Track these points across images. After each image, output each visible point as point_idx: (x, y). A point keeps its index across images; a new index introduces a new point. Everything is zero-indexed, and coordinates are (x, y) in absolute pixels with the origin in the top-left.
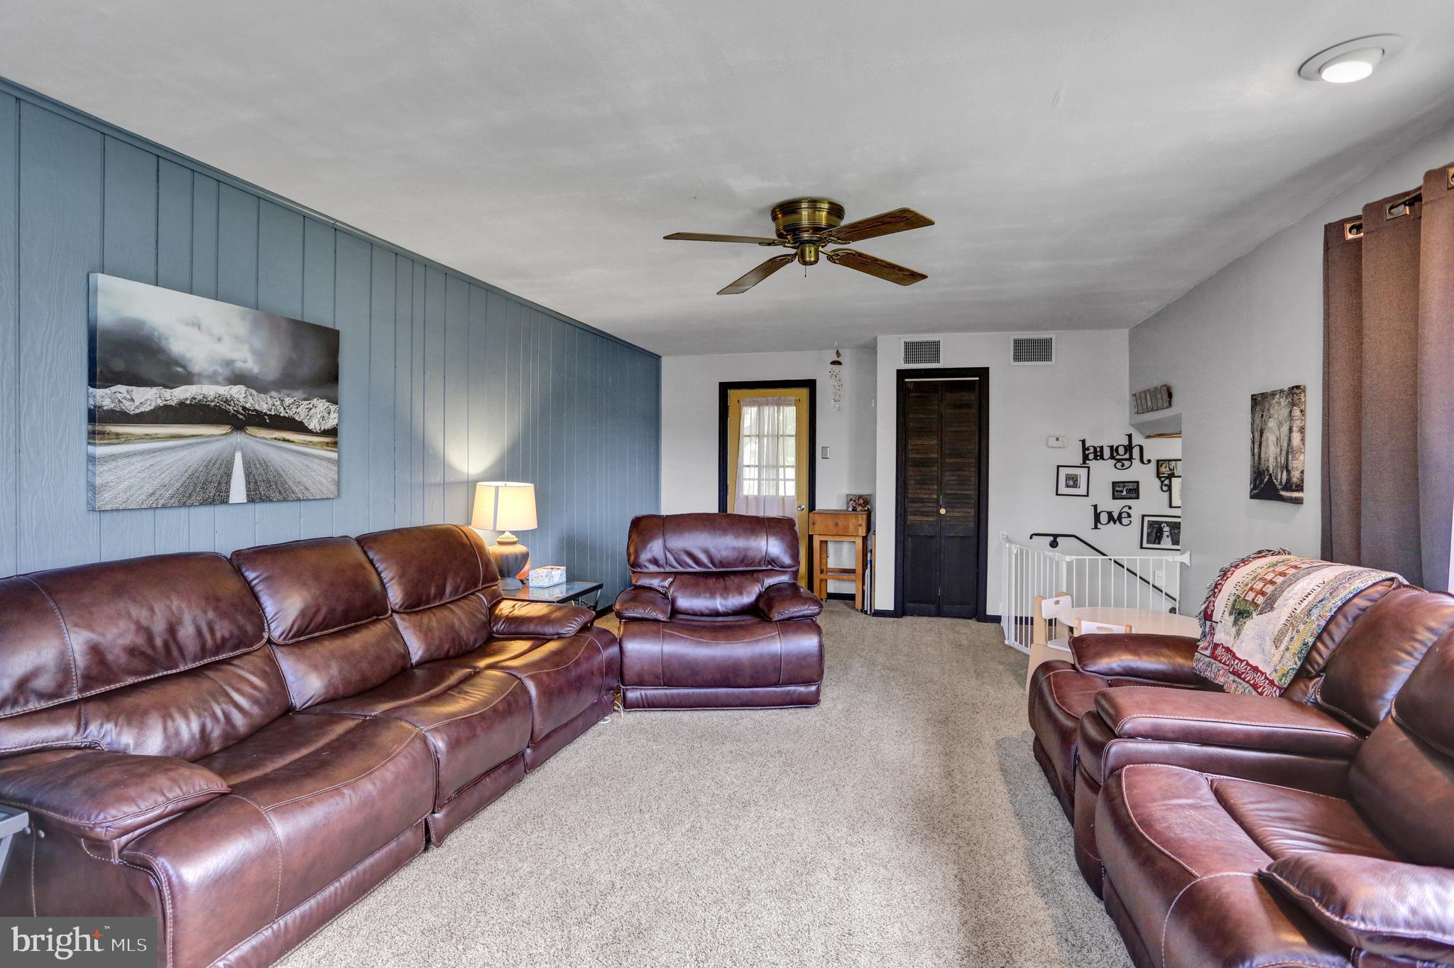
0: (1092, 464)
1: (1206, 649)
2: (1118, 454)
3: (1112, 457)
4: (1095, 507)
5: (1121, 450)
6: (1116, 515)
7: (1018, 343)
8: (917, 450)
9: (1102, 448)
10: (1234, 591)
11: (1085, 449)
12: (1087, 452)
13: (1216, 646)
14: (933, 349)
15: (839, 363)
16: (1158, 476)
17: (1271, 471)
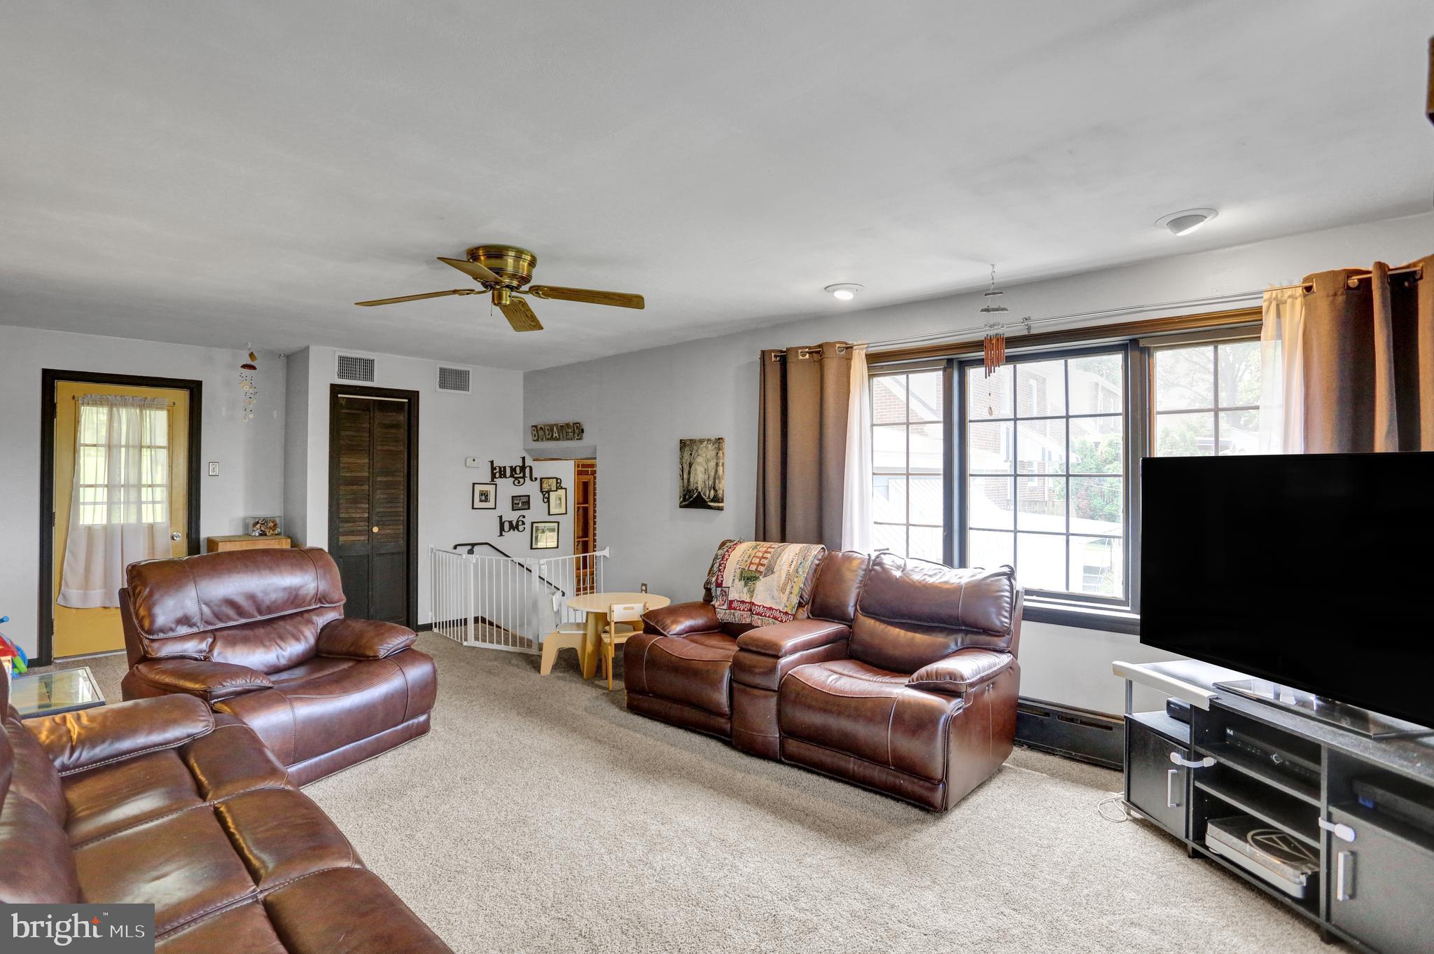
0: (498, 481)
1: (723, 605)
2: (516, 473)
3: (512, 476)
4: (501, 517)
5: (518, 469)
6: (514, 523)
7: (443, 372)
8: (348, 468)
9: (505, 468)
10: (738, 566)
11: (493, 468)
12: (495, 471)
13: (731, 602)
14: (367, 367)
15: (252, 367)
16: (542, 492)
17: (700, 490)
